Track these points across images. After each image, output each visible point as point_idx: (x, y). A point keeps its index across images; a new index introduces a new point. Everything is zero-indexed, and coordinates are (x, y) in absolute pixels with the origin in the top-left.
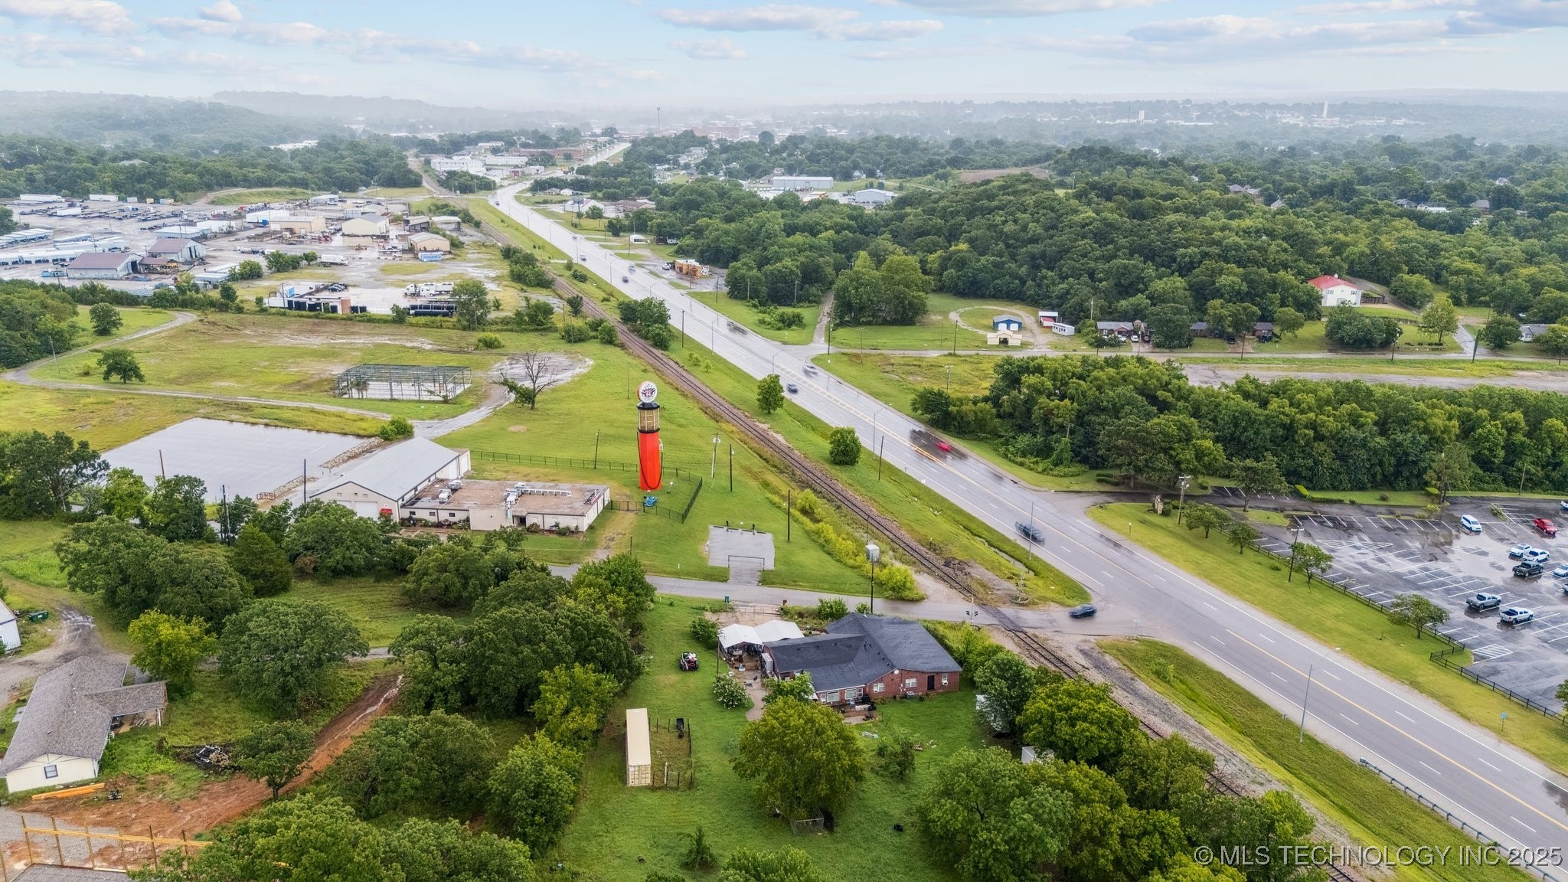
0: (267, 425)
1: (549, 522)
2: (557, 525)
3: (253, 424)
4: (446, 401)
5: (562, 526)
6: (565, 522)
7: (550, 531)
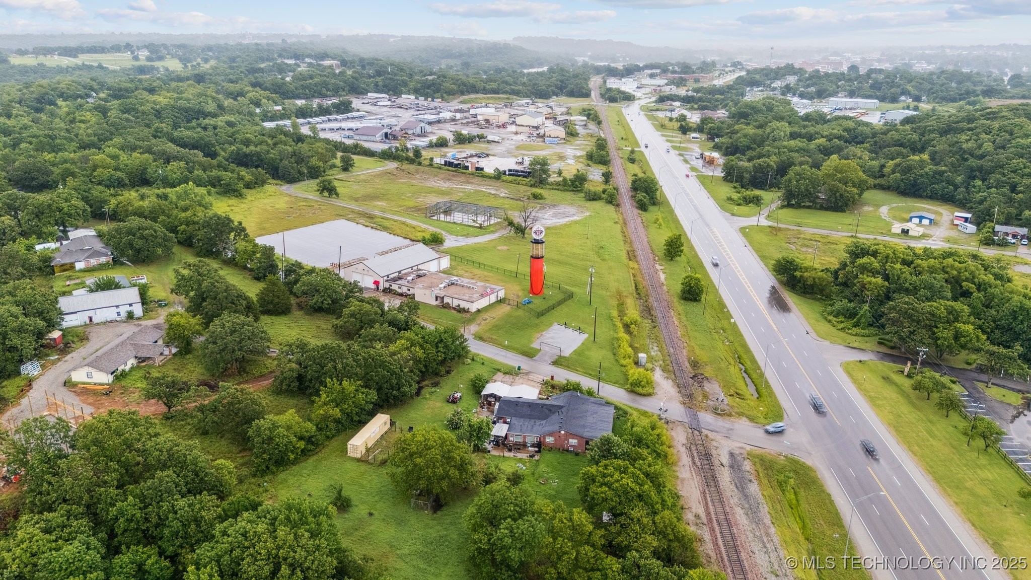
0: (372, 228)
1: (455, 303)
2: (459, 306)
3: (367, 226)
4: (481, 227)
5: (461, 306)
6: (464, 305)
7: (454, 309)
